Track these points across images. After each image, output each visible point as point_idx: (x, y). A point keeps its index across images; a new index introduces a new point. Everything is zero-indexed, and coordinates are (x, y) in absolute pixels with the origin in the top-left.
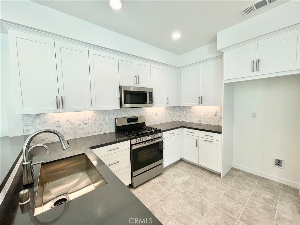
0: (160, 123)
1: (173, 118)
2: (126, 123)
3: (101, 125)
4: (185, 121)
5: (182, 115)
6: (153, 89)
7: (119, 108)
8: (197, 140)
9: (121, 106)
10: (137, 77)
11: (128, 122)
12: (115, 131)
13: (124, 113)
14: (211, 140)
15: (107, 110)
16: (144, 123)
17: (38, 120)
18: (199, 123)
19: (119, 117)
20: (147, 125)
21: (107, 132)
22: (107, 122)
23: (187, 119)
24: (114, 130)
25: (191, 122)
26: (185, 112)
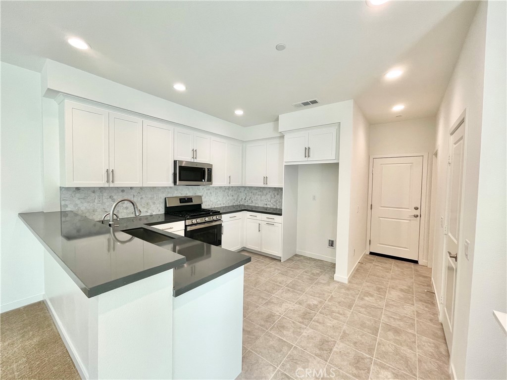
0: (220, 206)
1: (236, 201)
2: (177, 204)
3: (147, 204)
4: (250, 205)
5: (247, 198)
6: (212, 165)
7: (172, 185)
8: (259, 224)
9: (175, 182)
10: (194, 151)
11: (180, 203)
12: (164, 212)
13: (176, 192)
14: (273, 223)
15: (155, 187)
16: (200, 205)
17: (78, 195)
18: (265, 206)
19: (169, 196)
20: (204, 207)
21: (154, 214)
22: (155, 201)
23: (253, 202)
24: (162, 211)
25: (257, 205)
26: (250, 194)
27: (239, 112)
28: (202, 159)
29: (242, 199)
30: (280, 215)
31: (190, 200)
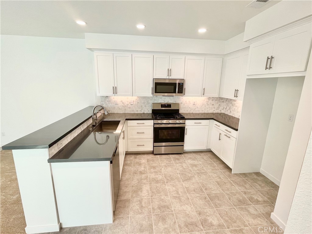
0: (198, 112)
1: (217, 109)
2: (160, 108)
3: (141, 106)
7: (152, 96)
8: (220, 134)
9: (153, 94)
10: (169, 70)
11: (162, 107)
12: (151, 113)
13: (160, 100)
14: (229, 136)
16: (178, 110)
17: (107, 99)
19: (156, 102)
21: (145, 112)
22: (146, 105)
27: (202, 31)
28: (176, 76)
29: (224, 108)
30: (237, 130)
31: (169, 106)
